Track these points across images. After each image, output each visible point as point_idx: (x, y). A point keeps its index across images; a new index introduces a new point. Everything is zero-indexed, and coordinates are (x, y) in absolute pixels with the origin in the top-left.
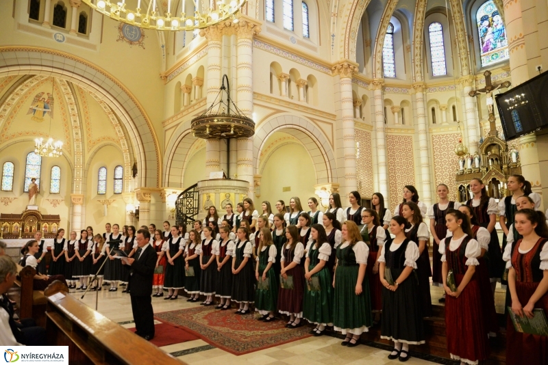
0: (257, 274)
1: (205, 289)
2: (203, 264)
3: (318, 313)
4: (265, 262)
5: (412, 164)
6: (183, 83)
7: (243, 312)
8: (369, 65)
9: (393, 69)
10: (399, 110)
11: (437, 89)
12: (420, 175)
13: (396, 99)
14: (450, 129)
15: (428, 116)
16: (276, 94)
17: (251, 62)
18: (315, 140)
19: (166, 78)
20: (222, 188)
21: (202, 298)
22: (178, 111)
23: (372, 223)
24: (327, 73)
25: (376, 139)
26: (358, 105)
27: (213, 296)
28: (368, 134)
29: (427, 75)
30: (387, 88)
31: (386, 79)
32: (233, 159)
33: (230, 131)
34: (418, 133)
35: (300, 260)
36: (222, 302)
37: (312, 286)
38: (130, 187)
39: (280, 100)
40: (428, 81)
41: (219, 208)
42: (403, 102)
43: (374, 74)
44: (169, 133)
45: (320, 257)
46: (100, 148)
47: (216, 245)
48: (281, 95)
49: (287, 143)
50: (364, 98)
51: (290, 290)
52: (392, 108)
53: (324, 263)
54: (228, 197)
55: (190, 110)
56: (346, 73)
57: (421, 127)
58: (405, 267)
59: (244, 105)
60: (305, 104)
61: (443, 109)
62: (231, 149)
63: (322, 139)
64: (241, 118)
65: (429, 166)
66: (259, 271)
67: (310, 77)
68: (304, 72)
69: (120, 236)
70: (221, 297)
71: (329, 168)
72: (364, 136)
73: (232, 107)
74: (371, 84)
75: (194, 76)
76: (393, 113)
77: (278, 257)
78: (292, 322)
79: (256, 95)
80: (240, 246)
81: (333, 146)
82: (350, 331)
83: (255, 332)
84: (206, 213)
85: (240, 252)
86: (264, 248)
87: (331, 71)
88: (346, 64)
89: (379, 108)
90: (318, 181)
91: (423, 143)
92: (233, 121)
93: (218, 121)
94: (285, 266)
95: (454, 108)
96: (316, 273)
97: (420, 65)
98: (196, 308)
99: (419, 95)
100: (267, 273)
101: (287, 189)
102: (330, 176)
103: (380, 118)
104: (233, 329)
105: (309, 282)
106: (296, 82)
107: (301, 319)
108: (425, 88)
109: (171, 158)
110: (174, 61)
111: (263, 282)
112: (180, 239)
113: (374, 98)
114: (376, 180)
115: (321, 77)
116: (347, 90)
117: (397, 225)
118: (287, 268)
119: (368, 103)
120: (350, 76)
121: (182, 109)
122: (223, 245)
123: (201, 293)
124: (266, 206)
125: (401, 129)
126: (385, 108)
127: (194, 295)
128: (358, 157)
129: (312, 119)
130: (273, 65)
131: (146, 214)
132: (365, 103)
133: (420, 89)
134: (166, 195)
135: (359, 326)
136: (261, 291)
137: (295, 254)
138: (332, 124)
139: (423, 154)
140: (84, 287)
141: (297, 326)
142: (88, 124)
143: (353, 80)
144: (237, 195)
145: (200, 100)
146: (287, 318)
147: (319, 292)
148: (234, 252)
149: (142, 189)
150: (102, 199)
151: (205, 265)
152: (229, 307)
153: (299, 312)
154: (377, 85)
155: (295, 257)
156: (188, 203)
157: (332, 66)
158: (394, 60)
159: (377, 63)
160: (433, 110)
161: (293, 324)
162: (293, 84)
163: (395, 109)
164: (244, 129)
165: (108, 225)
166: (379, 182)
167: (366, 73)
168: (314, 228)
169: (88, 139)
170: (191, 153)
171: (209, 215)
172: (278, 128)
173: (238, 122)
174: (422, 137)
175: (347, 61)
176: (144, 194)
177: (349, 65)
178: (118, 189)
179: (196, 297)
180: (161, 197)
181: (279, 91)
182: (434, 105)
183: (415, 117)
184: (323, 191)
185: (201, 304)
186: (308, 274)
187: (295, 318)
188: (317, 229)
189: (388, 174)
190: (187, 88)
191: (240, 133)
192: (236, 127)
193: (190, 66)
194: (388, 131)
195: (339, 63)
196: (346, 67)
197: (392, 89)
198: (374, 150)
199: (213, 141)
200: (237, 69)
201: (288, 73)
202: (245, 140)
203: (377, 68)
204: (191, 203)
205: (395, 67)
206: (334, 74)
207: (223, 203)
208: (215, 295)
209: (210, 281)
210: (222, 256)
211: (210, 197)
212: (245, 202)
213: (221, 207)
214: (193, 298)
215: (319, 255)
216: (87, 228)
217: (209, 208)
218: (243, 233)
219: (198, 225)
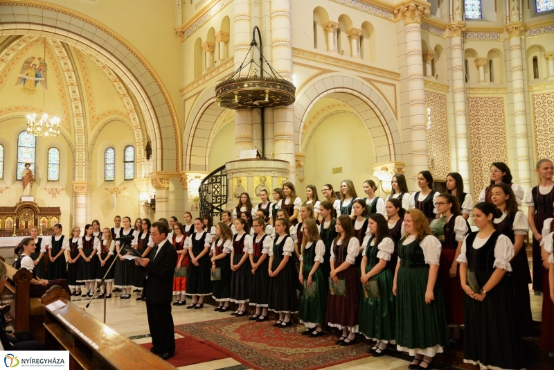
0: (301, 277)
1: (236, 296)
2: (234, 264)
3: (377, 327)
4: (311, 262)
5: (503, 134)
6: (204, 40)
7: (283, 324)
8: (444, 4)
9: (477, 7)
10: (486, 62)
11: (542, 30)
12: (515, 148)
13: (482, 48)
15: (528, 70)
16: (321, 50)
17: (288, 9)
18: (373, 106)
19: (182, 34)
20: (255, 170)
21: (232, 307)
22: (199, 76)
23: (449, 212)
24: (387, 19)
25: (454, 103)
26: (430, 58)
27: (246, 304)
28: (443, 97)
29: (528, 12)
30: (469, 34)
31: (468, 22)
32: (269, 134)
33: (264, 98)
34: (512, 93)
35: (354, 260)
36: (257, 312)
37: (369, 292)
38: (143, 171)
39: (327, 57)
40: (528, 20)
41: (253, 196)
42: (492, 52)
43: (451, 16)
44: (189, 104)
45: (379, 255)
46: (106, 125)
47: (249, 240)
48: (328, 50)
49: (337, 112)
50: (437, 49)
51: (342, 297)
52: (476, 61)
53: (385, 263)
54: (263, 181)
55: (214, 74)
56: (413, 17)
57: (517, 83)
58: (495, 269)
59: (281, 64)
60: (358, 60)
61: (550, 57)
62: (265, 122)
63: (382, 105)
64: (277, 81)
65: (527, 136)
66: (303, 274)
67: (365, 25)
68: (357, 18)
69: (132, 231)
70: (258, 305)
71: (391, 142)
72: (437, 99)
73: (266, 67)
74: (447, 30)
75: (217, 30)
76: (478, 67)
77: (327, 256)
78: (345, 338)
79: (296, 51)
80: (278, 242)
81: (396, 114)
82: (420, 352)
83: (299, 349)
84: (237, 202)
85: (278, 249)
86: (309, 245)
87: (392, 15)
88: (413, 5)
89: (458, 61)
90: (377, 159)
91: (519, 106)
92: (267, 86)
93: (249, 86)
94: (336, 267)
96: (375, 276)
98: (226, 319)
99: (515, 40)
100: (313, 276)
101: (338, 170)
103: (459, 76)
104: (271, 345)
105: (365, 286)
106: (347, 32)
107: (356, 334)
108: (524, 30)
109: (192, 135)
110: (192, 12)
111: (309, 286)
112: (205, 234)
113: (451, 48)
114: (453, 156)
115: (380, 24)
116: (414, 39)
117: (483, 215)
118: (338, 270)
119: (443, 55)
120: (418, 19)
121: (204, 72)
122: (257, 241)
123: (232, 300)
124: (311, 192)
125: (489, 89)
126: (466, 61)
127: (224, 303)
128: (429, 127)
129: (368, 80)
130: (317, 11)
131: (164, 204)
132: (439, 57)
133: (517, 32)
134: (188, 181)
135: (432, 345)
136: (307, 298)
137: (348, 251)
138: (394, 85)
139: (520, 121)
140: (91, 294)
141: (351, 343)
142: (90, 95)
143: (422, 26)
144: (274, 178)
145: (226, 60)
146: (339, 333)
147: (379, 300)
148: (271, 250)
149: (158, 173)
150: (110, 186)
151: (236, 266)
152: (266, 318)
153: (354, 325)
154: (455, 31)
155: (348, 256)
156: (214, 190)
157: (394, 8)
159: (456, 2)
160: (535, 60)
161: (346, 341)
162: (343, 35)
163: (480, 62)
164: (282, 95)
165: (117, 219)
166: (457, 160)
167: (440, 16)
168: (372, 218)
169: (90, 113)
170: (217, 127)
171: (241, 204)
172: (325, 93)
173: (274, 86)
174: (518, 98)
176: (161, 180)
177: (417, 6)
178: (129, 174)
179: (226, 305)
180: (182, 183)
181: (325, 45)
182: (537, 54)
183: (508, 71)
184: (384, 172)
185: (232, 314)
186: (364, 276)
187: (348, 333)
188: (376, 220)
189: (470, 148)
190: (209, 46)
191: (277, 101)
192: (271, 93)
193: (212, 18)
194: (471, 92)
195: (404, 5)
196: (413, 8)
197: (476, 35)
198: (450, 118)
199: (243, 112)
200: (271, 18)
201: (336, 20)
202: (283, 110)
203: (455, 7)
204: (218, 190)
205: (480, 5)
206: (398, 19)
207: (258, 189)
208: (249, 303)
209: (242, 285)
210: (257, 256)
211: (241, 181)
212: (285, 187)
213: (255, 194)
214: (222, 307)
215: (379, 253)
216: (93, 222)
217: (240, 195)
218: (282, 226)
219: (227, 216)
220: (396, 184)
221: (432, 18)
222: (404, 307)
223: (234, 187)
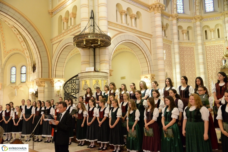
0: (128, 128)
1: (90, 138)
4: (133, 120)
5: (194, 63)
6: (63, 16)
7: (117, 151)
8: (169, 6)
9: (182, 8)
10: (187, 32)
11: (209, 19)
12: (199, 69)
13: (185, 26)
14: (216, 42)
15: (203, 35)
16: (119, 22)
17: (106, 3)
18: (141, 49)
19: (52, 13)
20: (94, 77)
22: (60, 33)
24: (147, 11)
25: (174, 49)
26: (164, 29)
27: (96, 142)
28: (169, 46)
29: (203, 11)
30: (179, 19)
31: (179, 14)
32: (97, 60)
33: (98, 43)
34: (197, 45)
35: (156, 119)
36: (102, 146)
37: (167, 134)
38: (31, 78)
39: (122, 26)
40: (203, 15)
41: (93, 89)
42: (189, 27)
43: (172, 11)
44: (55, 46)
45: (172, 116)
46: (12, 55)
47: (96, 111)
48: (122, 23)
49: (123, 52)
50: (167, 25)
51: (151, 137)
52: (182, 31)
53: (175, 120)
54: (97, 82)
55: (68, 32)
56: (158, 10)
57: (199, 41)
59: (103, 27)
60: (135, 28)
61: (212, 31)
62: (96, 54)
63: (145, 48)
64: (104, 35)
65: (204, 63)
66: (129, 126)
67: (138, 13)
68: (135, 9)
69: (32, 107)
70: (102, 143)
71: (149, 65)
72: (167, 46)
73: (96, 28)
74: (171, 17)
75: (70, 12)
76: (183, 34)
79: (110, 23)
80: (114, 111)
81: (151, 53)
86: (131, 112)
87: (149, 9)
88: (158, 5)
89: (175, 31)
90: (143, 73)
91: (200, 51)
92: (100, 37)
93: (91, 37)
94: (147, 122)
95: (218, 30)
96: (170, 126)
97: (199, 6)
99: (198, 23)
100: (135, 127)
101: (123, 78)
102: (150, 70)
103: (176, 37)
105: (165, 132)
106: (130, 16)
108: (201, 19)
109: (56, 61)
110: (57, 4)
111: (132, 132)
113: (172, 25)
114: (174, 72)
115: (144, 13)
116: (158, 20)
118: (148, 124)
119: (169, 28)
120: (160, 12)
121: (63, 31)
122: (101, 110)
124: (124, 87)
125: (188, 43)
126: (178, 31)
127: (82, 142)
128: (165, 59)
129: (139, 37)
130: (118, 5)
131: (42, 94)
132: (167, 28)
133: (199, 20)
134: (54, 83)
136: (131, 138)
137: (153, 115)
138: (150, 40)
139: (201, 57)
142: (4, 41)
143: (161, 15)
144: (102, 81)
145: (75, 26)
147: (173, 138)
148: (110, 115)
149: (40, 79)
150: (14, 86)
152: (106, 149)
154: (174, 18)
155: (153, 117)
156: (72, 86)
157: (150, 6)
158: (183, 3)
159: (174, 5)
160: (206, 32)
162: (128, 17)
163: (184, 31)
164: (106, 42)
165: (23, 101)
166: (176, 73)
167: (168, 11)
168: (167, 98)
169: (4, 50)
170: (68, 57)
171: (87, 93)
172: (122, 42)
173: (103, 37)
174: (200, 47)
175: (158, 3)
176: (41, 82)
177: (160, 6)
178: (23, 79)
179: (83, 143)
180: (51, 83)
181: (121, 21)
182: (206, 29)
183: (196, 36)
184: (146, 79)
185: (88, 147)
186: (165, 127)
188: (169, 99)
189: (181, 68)
190: (66, 19)
191: (102, 45)
192: (101, 41)
193: (67, 6)
194: (181, 44)
195: (154, 5)
196: (158, 7)
197: (182, 20)
198: (173, 55)
199: (85, 50)
200: (98, 7)
201: (126, 10)
202: (105, 49)
203: (174, 8)
204: (74, 86)
205: (183, 7)
206: (151, 11)
207: (95, 86)
208: (97, 141)
209: (93, 133)
210: (101, 118)
211: (86, 82)
212: (111, 85)
213: (93, 88)
214: (81, 144)
215: (172, 115)
216: (10, 103)
217: (86, 89)
218: (115, 103)
219: (81, 99)
220: (169, 82)
221: (165, 11)
222: (192, 142)
223: (83, 85)
